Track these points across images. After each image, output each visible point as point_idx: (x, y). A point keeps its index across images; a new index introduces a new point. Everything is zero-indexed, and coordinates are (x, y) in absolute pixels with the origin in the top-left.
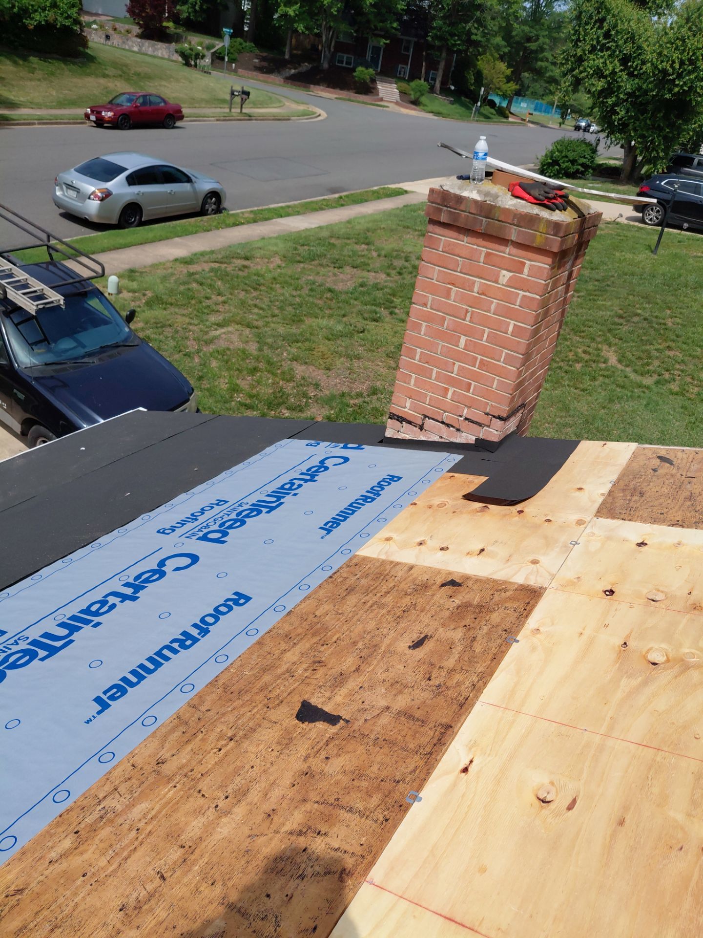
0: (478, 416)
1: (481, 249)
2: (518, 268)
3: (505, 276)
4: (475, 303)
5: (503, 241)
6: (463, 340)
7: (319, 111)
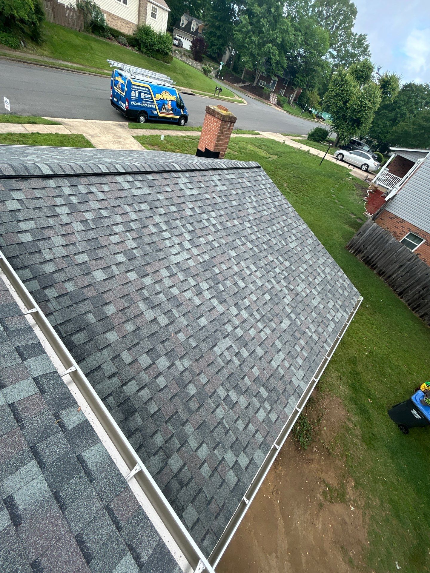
1: (212, 118)
3: (215, 124)
4: (211, 129)
7: (245, 101)
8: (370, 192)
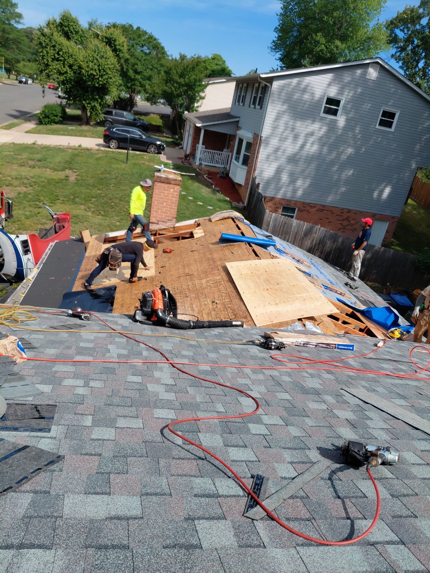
0: (170, 218)
1: (166, 186)
2: (174, 188)
3: (172, 190)
4: (166, 196)
5: (171, 184)
6: (165, 204)
8: (209, 178)
